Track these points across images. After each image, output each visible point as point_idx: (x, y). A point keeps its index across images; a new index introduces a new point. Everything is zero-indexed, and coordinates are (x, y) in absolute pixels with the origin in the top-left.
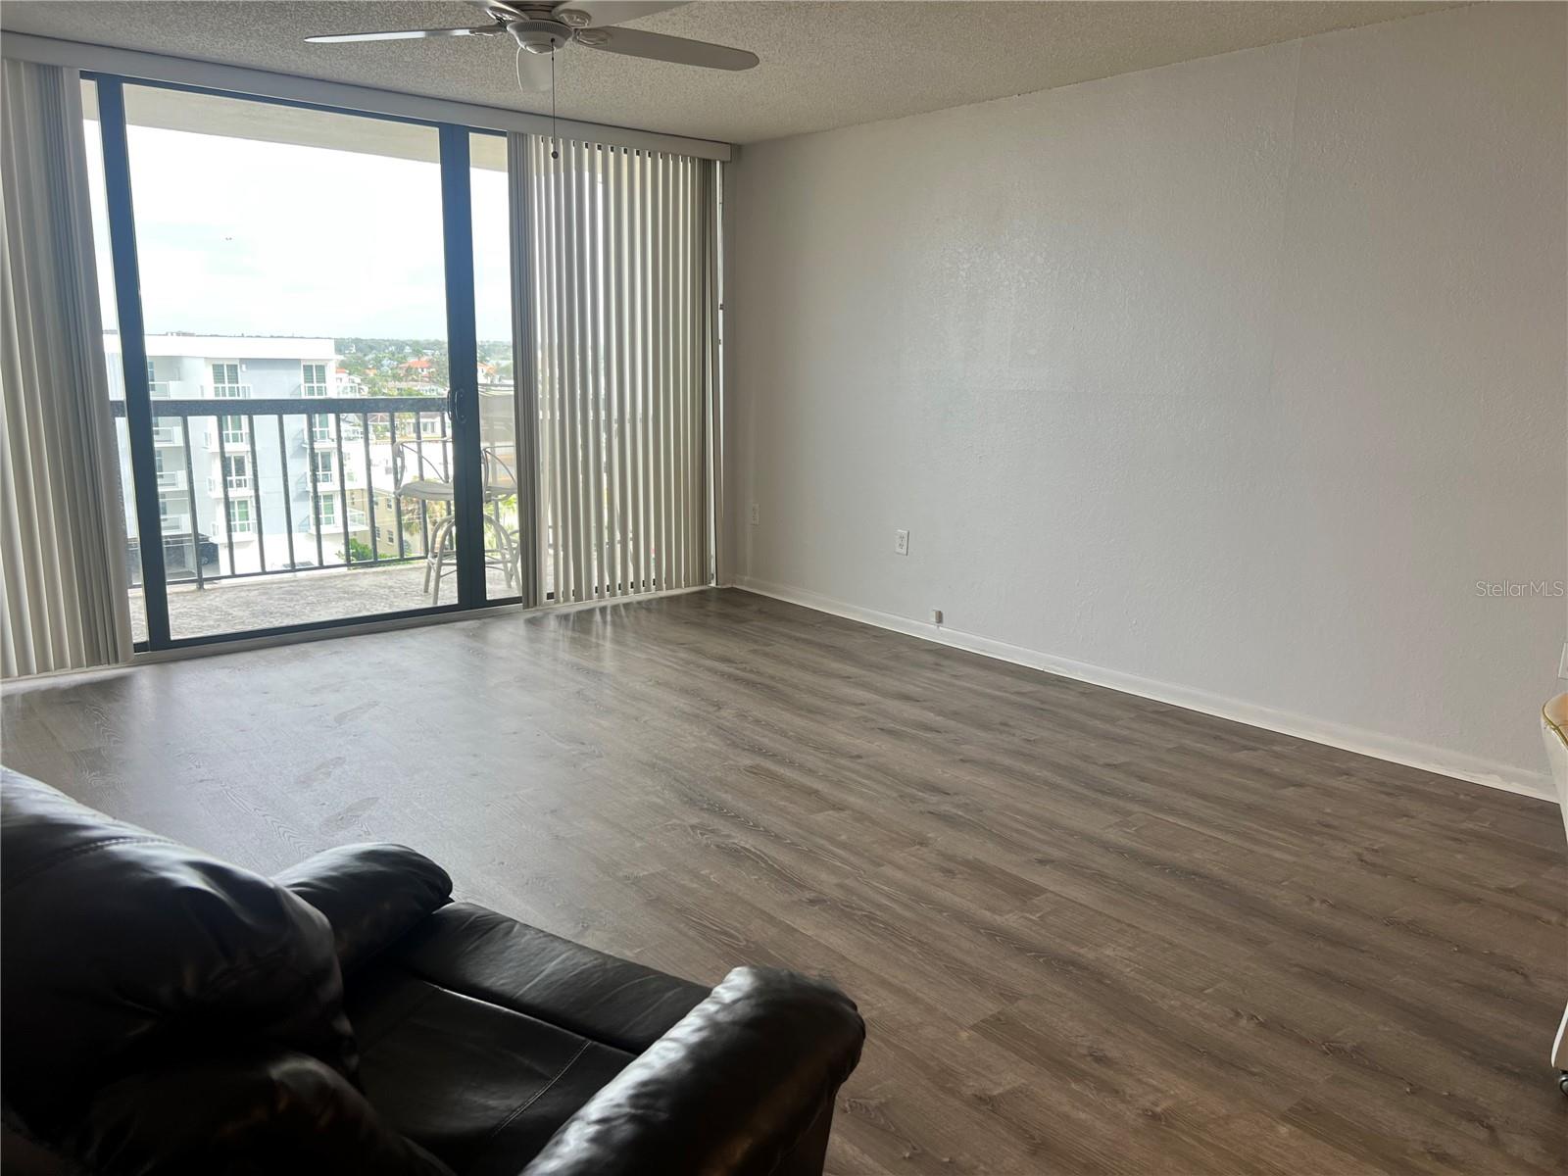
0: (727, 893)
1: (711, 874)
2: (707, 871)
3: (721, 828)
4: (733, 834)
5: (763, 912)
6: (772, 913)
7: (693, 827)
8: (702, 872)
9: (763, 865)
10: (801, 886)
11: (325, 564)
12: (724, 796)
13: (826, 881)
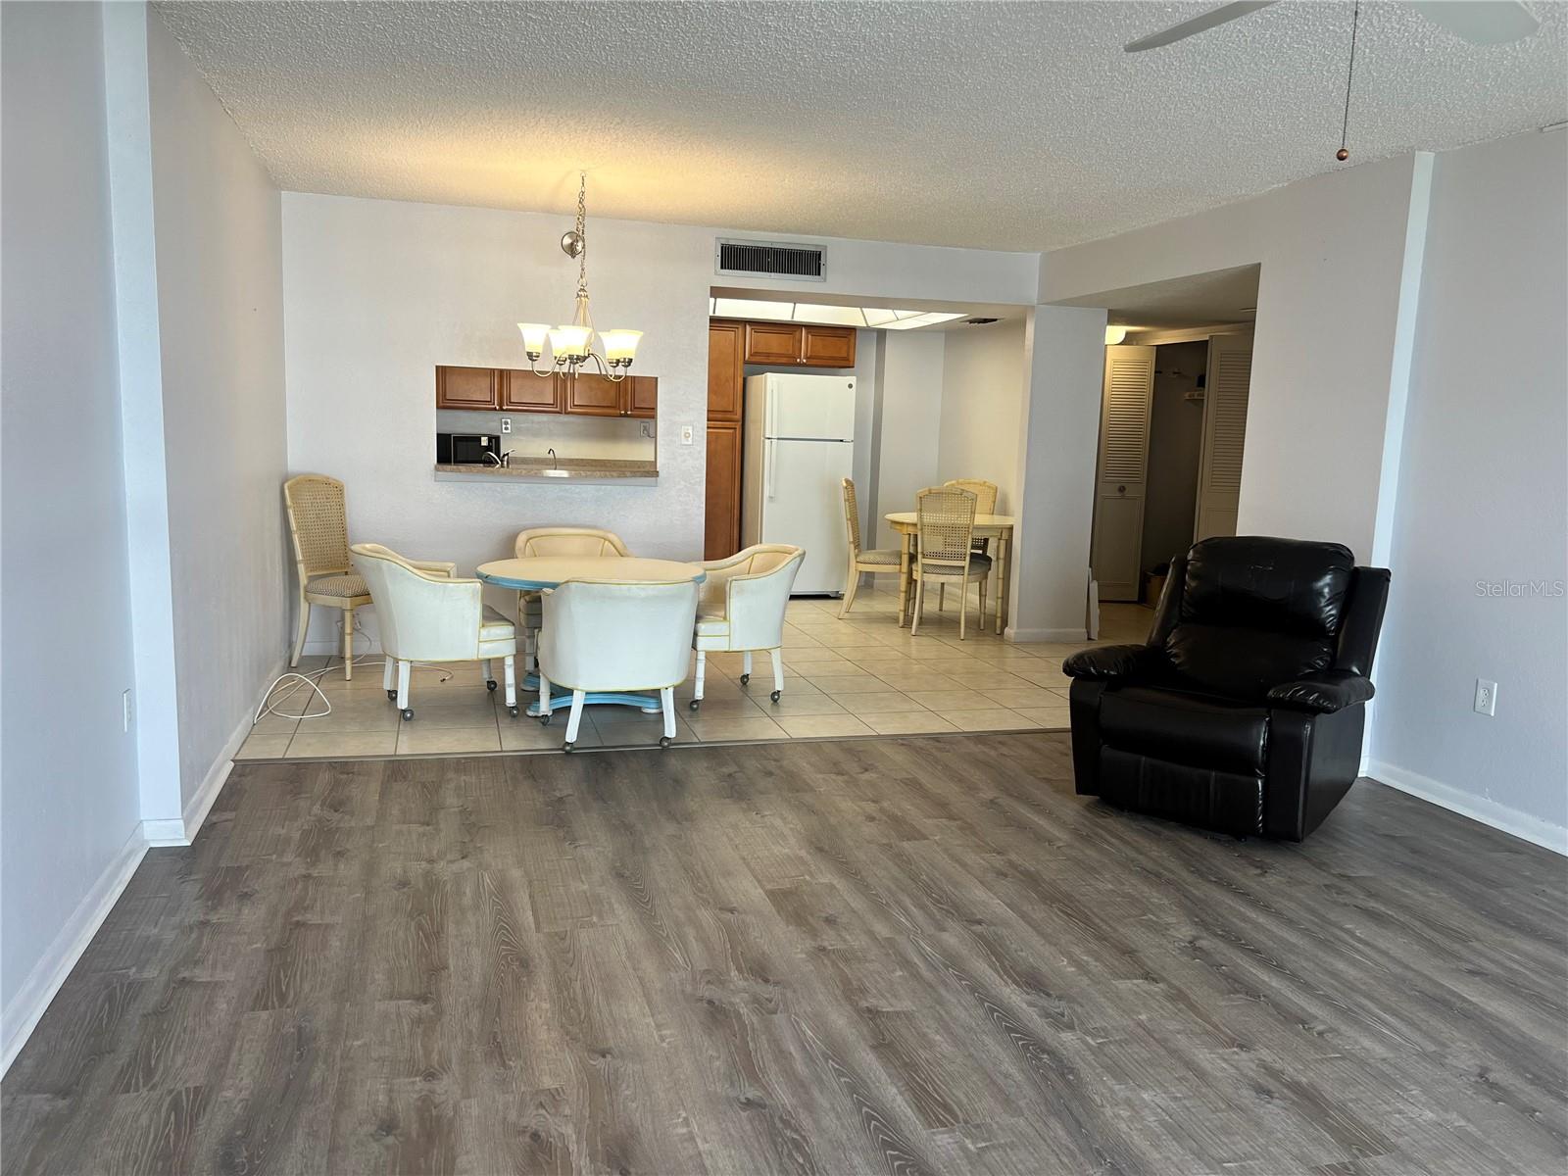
0: (1055, 945)
1: (1065, 967)
2: (1069, 969)
3: (1035, 1017)
4: (1024, 1006)
5: (1029, 924)
6: (1021, 921)
7: (1070, 1027)
8: (1073, 969)
9: (1006, 963)
10: (981, 936)
12: (1013, 1070)
13: (953, 938)
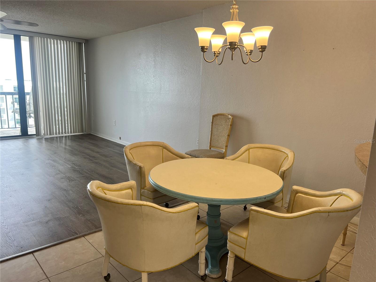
11: (10, 127)
